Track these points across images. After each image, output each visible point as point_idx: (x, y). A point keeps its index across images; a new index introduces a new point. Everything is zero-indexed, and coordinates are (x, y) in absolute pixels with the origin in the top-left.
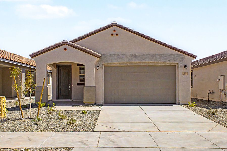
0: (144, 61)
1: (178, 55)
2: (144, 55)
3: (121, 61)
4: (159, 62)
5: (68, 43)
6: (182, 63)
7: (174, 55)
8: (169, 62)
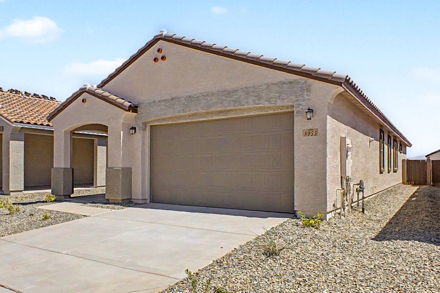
0: (213, 109)
1: (290, 83)
2: (213, 94)
3: (170, 113)
4: (246, 106)
5: (87, 90)
6: (301, 103)
7: (283, 83)
8: (267, 104)
